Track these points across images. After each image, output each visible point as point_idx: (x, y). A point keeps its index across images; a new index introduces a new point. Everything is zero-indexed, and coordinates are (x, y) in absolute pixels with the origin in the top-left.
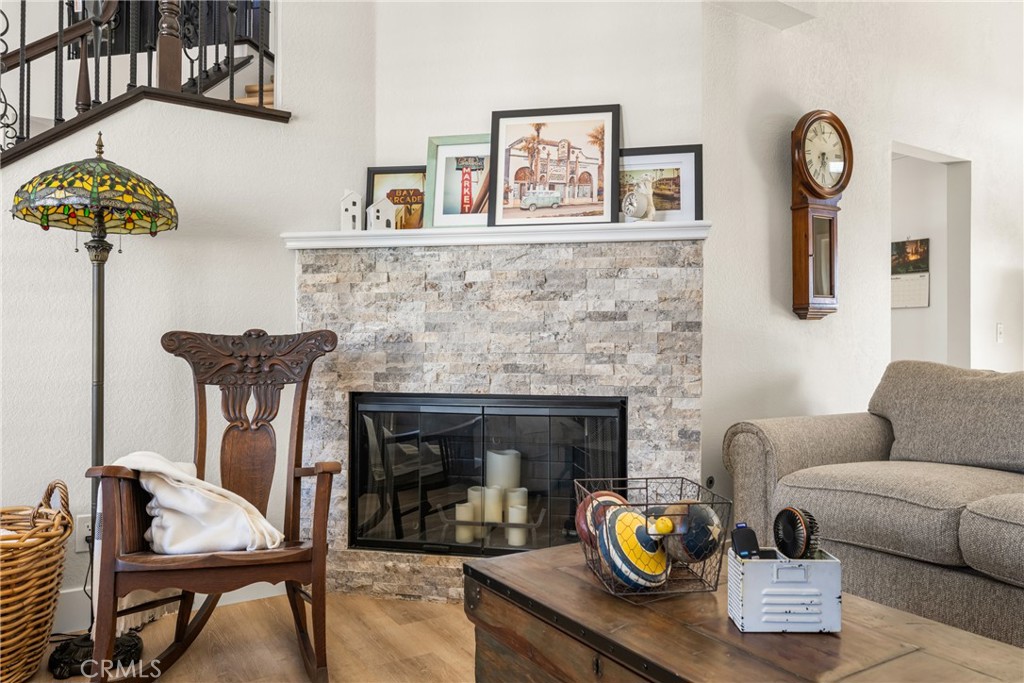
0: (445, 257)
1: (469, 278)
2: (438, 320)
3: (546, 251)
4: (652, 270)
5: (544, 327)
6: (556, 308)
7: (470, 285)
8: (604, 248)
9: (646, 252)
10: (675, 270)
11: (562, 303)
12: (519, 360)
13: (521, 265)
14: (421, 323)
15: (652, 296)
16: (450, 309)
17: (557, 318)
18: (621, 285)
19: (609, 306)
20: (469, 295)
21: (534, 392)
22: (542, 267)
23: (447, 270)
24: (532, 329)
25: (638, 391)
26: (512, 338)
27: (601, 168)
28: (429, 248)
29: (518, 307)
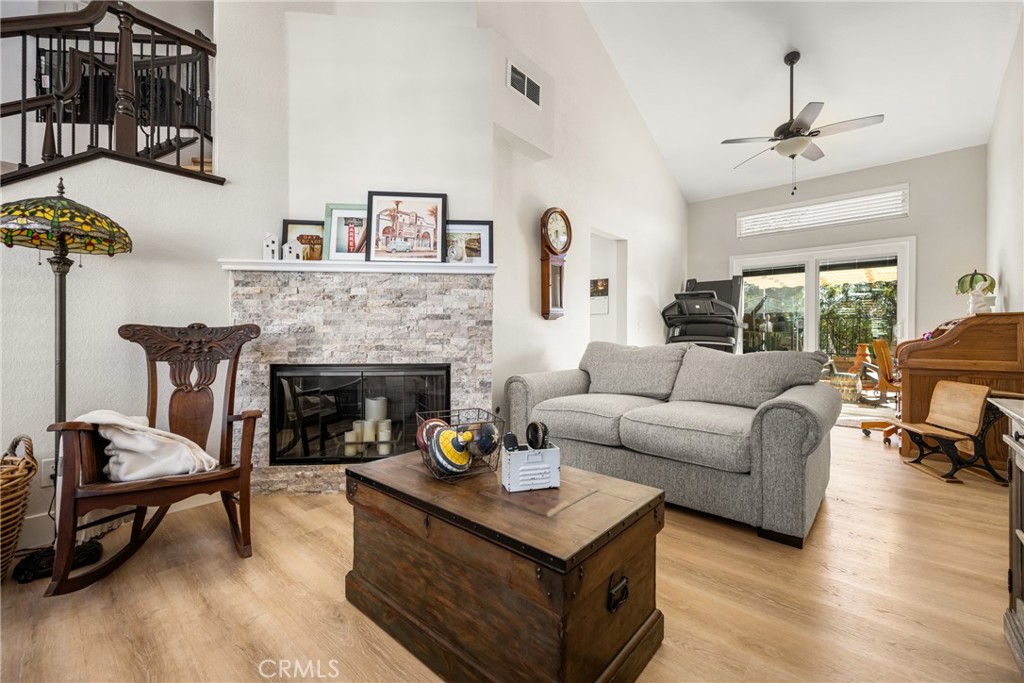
0: (337, 279)
1: (353, 293)
2: (332, 318)
3: (402, 278)
4: (464, 291)
5: (401, 323)
6: (408, 311)
7: (354, 297)
8: (437, 277)
9: (461, 280)
10: (478, 291)
11: (411, 309)
12: (385, 343)
13: (386, 285)
14: (321, 320)
15: (464, 306)
16: (340, 311)
17: (409, 317)
18: (447, 299)
19: (440, 311)
20: (353, 303)
21: (395, 362)
22: (399, 287)
23: (338, 287)
24: (393, 324)
25: (457, 360)
26: (381, 329)
27: (435, 230)
28: (326, 273)
29: (385, 311)
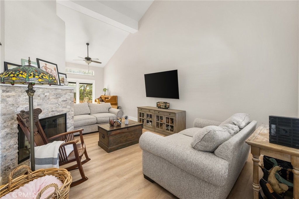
0: (41, 90)
1: (46, 94)
2: (40, 103)
3: (57, 90)
4: (69, 94)
5: (57, 103)
6: (59, 100)
7: (46, 96)
8: (64, 90)
9: (68, 91)
10: (71, 94)
11: (59, 99)
12: (53, 110)
13: (54, 92)
14: (37, 104)
15: (69, 98)
16: (42, 101)
17: (59, 102)
18: (66, 96)
19: (65, 99)
20: (46, 98)
21: (56, 115)
22: (57, 93)
23: (41, 93)
24: (56, 104)
25: (68, 112)
26: (53, 106)
27: (56, 75)
28: (38, 88)
29: (53, 100)
